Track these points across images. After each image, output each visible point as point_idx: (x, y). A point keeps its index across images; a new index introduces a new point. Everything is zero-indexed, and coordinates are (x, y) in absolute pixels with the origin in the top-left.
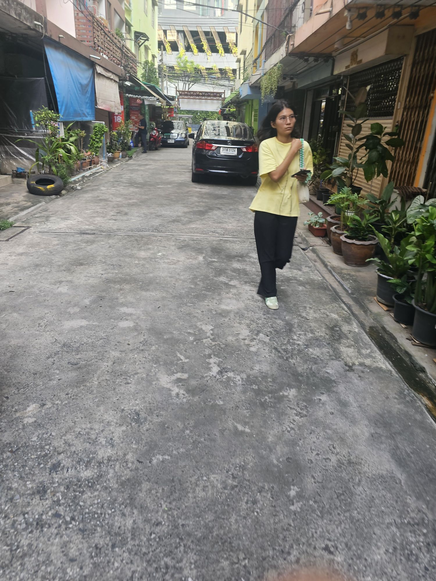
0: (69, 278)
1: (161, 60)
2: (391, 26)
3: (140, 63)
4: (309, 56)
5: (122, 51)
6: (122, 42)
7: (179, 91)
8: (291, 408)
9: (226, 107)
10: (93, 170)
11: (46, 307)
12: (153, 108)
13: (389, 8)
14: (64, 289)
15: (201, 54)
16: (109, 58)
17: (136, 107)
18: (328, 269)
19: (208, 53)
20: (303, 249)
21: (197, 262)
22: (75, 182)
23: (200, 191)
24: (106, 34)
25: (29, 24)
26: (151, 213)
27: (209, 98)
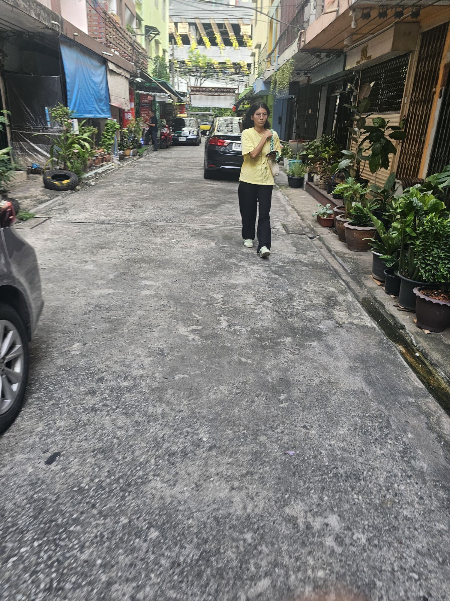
0: (94, 259)
1: (172, 55)
2: (396, 23)
3: (151, 59)
4: (321, 52)
5: (133, 46)
6: (133, 38)
7: (190, 87)
8: (286, 350)
9: (239, 103)
10: (106, 167)
11: (76, 279)
12: (163, 105)
13: (392, 8)
14: (90, 267)
15: (214, 48)
16: (120, 54)
17: (147, 103)
18: (332, 254)
19: (220, 46)
20: (311, 238)
21: (209, 247)
22: (88, 178)
23: (212, 187)
24: (118, 30)
25: (47, 24)
26: (165, 207)
27: (222, 94)
